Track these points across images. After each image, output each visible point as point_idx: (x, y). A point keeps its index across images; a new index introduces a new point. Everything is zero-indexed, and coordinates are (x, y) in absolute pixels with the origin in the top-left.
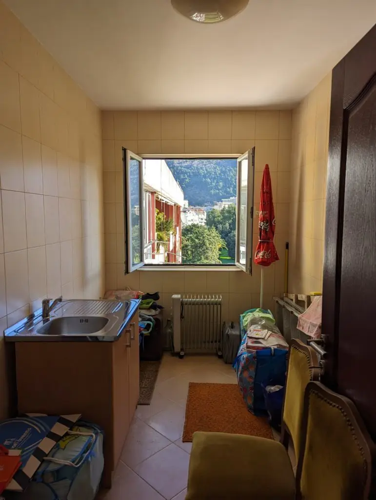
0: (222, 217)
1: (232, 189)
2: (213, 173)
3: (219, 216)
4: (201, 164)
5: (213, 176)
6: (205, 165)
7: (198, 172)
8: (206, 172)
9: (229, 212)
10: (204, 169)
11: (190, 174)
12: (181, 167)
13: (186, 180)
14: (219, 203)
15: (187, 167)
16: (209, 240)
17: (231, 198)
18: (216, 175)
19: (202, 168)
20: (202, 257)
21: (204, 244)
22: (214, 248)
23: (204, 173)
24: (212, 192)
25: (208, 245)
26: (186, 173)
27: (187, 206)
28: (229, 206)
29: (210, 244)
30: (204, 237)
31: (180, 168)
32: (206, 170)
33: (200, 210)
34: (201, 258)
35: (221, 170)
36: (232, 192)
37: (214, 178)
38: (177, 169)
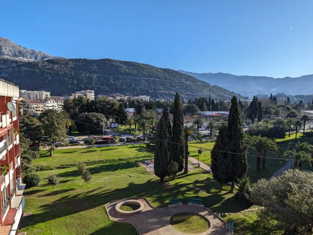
0: (73, 104)
1: (83, 85)
2: (69, 74)
3: (71, 103)
4: (60, 68)
5: (70, 76)
6: (63, 68)
7: (58, 73)
8: (64, 73)
9: (78, 100)
10: (63, 71)
11: (52, 74)
12: (45, 69)
13: (49, 78)
14: (73, 94)
15: (49, 69)
16: (57, 122)
17: (82, 91)
18: (72, 75)
19: (61, 70)
20: (53, 134)
21: (53, 124)
22: (62, 127)
23: (62, 74)
24: (69, 86)
25: (56, 125)
26: (49, 73)
27: (49, 96)
28: (78, 96)
29: (58, 124)
30: (53, 119)
31: (43, 69)
32: (64, 72)
33: (59, 99)
34: (51, 135)
35: (75, 73)
36: (83, 87)
37: (70, 78)
38: (41, 70)
